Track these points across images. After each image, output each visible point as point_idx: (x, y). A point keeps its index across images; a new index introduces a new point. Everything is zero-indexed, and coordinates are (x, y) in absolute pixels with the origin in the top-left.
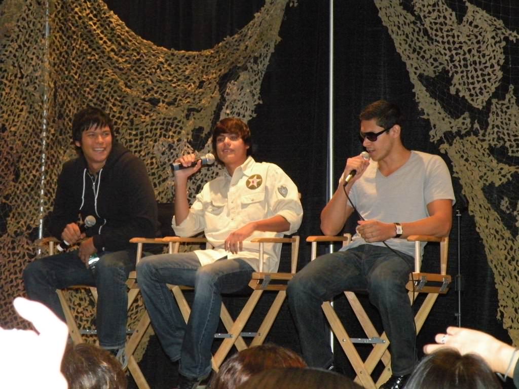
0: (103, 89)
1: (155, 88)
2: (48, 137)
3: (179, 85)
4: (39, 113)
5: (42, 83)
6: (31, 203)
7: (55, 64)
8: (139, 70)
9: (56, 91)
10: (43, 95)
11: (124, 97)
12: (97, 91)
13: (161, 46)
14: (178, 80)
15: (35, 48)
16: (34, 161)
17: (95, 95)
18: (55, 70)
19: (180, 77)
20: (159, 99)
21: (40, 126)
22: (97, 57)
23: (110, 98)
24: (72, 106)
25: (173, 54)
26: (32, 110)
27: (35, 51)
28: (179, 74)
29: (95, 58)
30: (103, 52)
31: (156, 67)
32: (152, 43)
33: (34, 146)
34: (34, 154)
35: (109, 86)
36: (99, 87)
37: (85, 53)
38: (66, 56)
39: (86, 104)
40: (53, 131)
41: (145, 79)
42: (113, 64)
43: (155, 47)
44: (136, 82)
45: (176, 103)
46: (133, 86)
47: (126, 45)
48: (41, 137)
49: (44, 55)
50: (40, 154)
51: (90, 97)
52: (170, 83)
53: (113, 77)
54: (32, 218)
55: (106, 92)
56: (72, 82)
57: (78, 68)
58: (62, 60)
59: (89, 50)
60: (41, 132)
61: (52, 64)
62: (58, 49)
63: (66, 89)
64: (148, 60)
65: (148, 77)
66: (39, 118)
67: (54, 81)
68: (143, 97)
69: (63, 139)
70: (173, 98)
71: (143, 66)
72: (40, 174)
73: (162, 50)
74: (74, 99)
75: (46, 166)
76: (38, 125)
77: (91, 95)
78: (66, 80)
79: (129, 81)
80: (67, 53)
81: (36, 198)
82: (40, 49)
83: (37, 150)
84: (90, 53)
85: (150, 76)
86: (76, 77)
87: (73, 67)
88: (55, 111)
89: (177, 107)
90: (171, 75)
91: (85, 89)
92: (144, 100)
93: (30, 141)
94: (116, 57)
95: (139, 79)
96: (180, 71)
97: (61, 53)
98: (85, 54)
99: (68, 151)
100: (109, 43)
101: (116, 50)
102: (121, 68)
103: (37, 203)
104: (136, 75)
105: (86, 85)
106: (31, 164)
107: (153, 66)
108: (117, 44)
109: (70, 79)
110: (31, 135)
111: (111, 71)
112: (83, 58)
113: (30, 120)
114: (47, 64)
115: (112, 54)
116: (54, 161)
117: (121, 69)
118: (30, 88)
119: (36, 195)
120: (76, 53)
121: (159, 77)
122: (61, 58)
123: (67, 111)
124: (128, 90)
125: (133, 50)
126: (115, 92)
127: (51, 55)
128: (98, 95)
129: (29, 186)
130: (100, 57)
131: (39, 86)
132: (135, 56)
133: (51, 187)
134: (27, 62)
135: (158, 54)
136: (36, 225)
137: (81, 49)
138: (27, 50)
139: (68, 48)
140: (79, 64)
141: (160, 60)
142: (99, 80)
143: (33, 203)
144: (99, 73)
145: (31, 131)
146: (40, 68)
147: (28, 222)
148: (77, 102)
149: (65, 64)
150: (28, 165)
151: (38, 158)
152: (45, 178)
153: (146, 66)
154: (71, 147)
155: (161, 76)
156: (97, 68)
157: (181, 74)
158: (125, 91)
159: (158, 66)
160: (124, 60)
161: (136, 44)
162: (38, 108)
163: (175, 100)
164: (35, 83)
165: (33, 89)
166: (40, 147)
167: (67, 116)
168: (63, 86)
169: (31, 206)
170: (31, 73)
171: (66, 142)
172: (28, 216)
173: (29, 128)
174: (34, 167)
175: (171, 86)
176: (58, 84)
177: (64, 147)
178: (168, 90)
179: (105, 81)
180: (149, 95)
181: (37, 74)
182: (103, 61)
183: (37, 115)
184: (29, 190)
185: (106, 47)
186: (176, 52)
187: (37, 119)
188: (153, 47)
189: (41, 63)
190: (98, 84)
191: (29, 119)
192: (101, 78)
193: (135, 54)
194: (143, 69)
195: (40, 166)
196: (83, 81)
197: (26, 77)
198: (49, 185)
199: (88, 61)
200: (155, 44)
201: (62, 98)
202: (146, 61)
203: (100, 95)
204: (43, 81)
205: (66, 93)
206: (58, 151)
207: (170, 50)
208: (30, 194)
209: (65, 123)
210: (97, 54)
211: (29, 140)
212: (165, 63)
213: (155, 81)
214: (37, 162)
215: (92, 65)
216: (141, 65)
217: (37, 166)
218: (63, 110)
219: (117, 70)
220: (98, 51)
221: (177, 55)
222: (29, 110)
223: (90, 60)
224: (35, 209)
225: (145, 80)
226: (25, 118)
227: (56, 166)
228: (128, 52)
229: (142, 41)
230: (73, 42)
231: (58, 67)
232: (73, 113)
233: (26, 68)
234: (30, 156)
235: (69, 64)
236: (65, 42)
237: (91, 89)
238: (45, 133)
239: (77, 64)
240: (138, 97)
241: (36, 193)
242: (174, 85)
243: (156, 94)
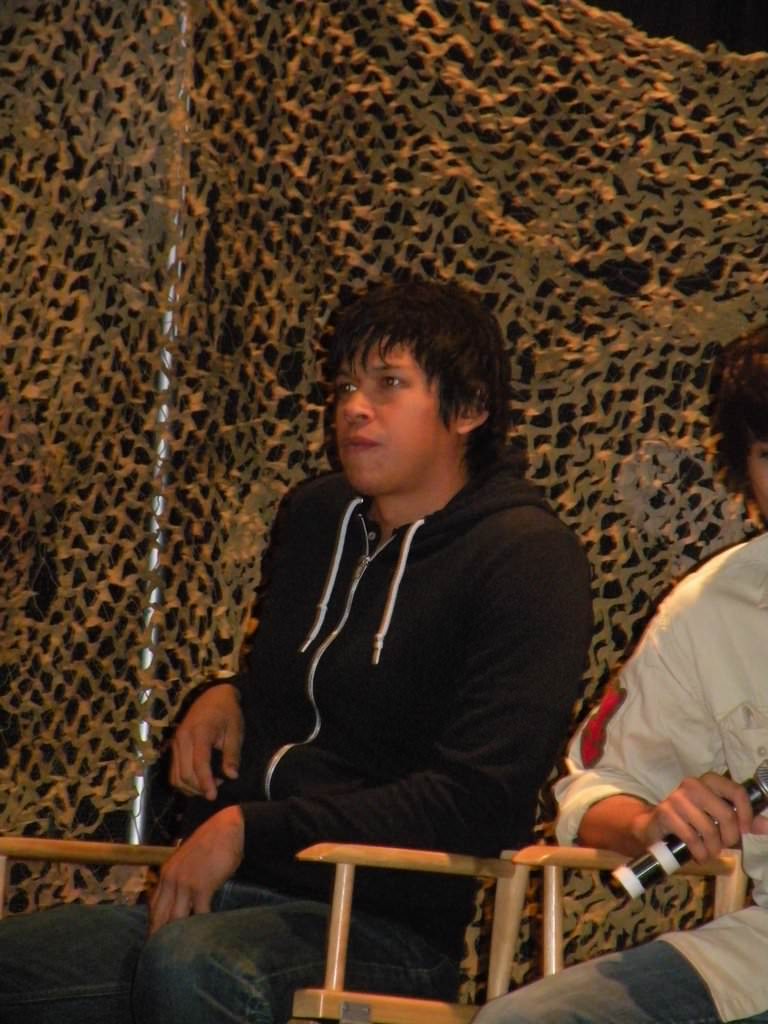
0: (409, 221)
1: (632, 219)
2: (176, 428)
3: (735, 204)
4: (142, 326)
5: (159, 199)
6: (97, 707)
7: (215, 115)
8: (567, 137)
9: (216, 232)
10: (162, 247)
11: (500, 255)
12: (383, 233)
13: (663, 36)
14: (735, 181)
15: (134, 48)
16: (118, 529)
17: (378, 250)
18: (214, 142)
19: (741, 168)
20: (648, 263)
21: (145, 379)
22: (388, 83)
23: (439, 263)
24: (280, 296)
25: (715, 68)
26: (112, 311)
27: (131, 57)
28: (740, 153)
29: (381, 90)
30: (416, 63)
31: (639, 124)
32: (628, 22)
33: (118, 467)
34: (119, 500)
35: (438, 209)
36: (392, 216)
37: (342, 65)
38: (260, 82)
39: (336, 288)
40: (196, 403)
41: (589, 176)
42: (455, 111)
43: (637, 38)
44: (551, 190)
45: (722, 282)
46: (536, 209)
47: (515, 31)
48: (147, 427)
49: (169, 76)
50: (140, 499)
51: (355, 258)
52: (697, 195)
53: (453, 171)
54: (103, 769)
55: (423, 237)
56: (284, 194)
57: (311, 132)
58: (241, 99)
59: (359, 55)
60: (147, 408)
61: (205, 117)
62: (229, 54)
63: (258, 224)
64: (607, 92)
65: (602, 170)
66: (143, 344)
67: (208, 188)
68: (575, 258)
69: (240, 437)
70: (707, 260)
71: (582, 121)
72: (141, 584)
73: (668, 47)
74: (289, 266)
75: (162, 551)
76: (137, 375)
77: (359, 247)
78: (258, 187)
79: (523, 186)
80: (264, 63)
81: (120, 684)
82: (155, 49)
83: (129, 481)
84: (359, 68)
85: (612, 166)
86: (300, 172)
87: (288, 129)
88: (211, 318)
89: (727, 296)
90: (701, 158)
91: (332, 224)
92: (582, 267)
93: (100, 444)
94: (467, 84)
95: (564, 177)
96: (743, 142)
97: (240, 68)
98: (340, 70)
99: (255, 488)
100: (442, 24)
101: (471, 53)
102: (488, 131)
103: (124, 709)
104: (548, 162)
105: (342, 203)
106: (102, 541)
107: (623, 123)
108: (474, 25)
109: (276, 181)
110: (106, 422)
111: (444, 146)
112: (335, 89)
113: (106, 355)
114: (178, 117)
115: (454, 69)
116: (197, 530)
117: (489, 137)
118: (111, 221)
119: (118, 676)
120: (304, 66)
121: (649, 167)
122: (239, 91)
123: (258, 320)
124: (514, 226)
125: (545, 51)
126: (461, 235)
127: (199, 77)
128: (387, 247)
129: (94, 634)
130: (404, 84)
131: (145, 207)
132: (549, 79)
133: (181, 641)
134: (97, 105)
135: (649, 71)
136: (118, 804)
137: (323, 48)
138: (100, 55)
139: (270, 48)
140: (316, 115)
141: (659, 95)
142: (393, 185)
143: (109, 704)
144: (395, 153)
145: (105, 400)
146: (152, 129)
147: (84, 790)
148: (299, 278)
149: (258, 118)
150: (93, 545)
151: (133, 514)
152: (162, 601)
153: (598, 124)
154: (270, 470)
155: (660, 166)
156: (390, 132)
157: (747, 156)
158: (499, 234)
159: (650, 120)
160: (501, 97)
161: (558, 24)
162: (137, 305)
163: (716, 266)
164: (130, 196)
165: (119, 224)
166: (142, 469)
167: (259, 337)
168: (243, 207)
169: (100, 717)
170: (115, 152)
171: (251, 446)
172: (85, 760)
173: (98, 388)
174: (117, 551)
175: (699, 205)
176: (225, 201)
177: (241, 469)
178: (687, 225)
179: (416, 191)
180: (605, 246)
181: (141, 158)
182: (414, 100)
183: (134, 332)
184: (92, 649)
185: (427, 40)
186: (729, 58)
187: (133, 350)
188: (630, 40)
189: (155, 114)
190: (390, 200)
191: (100, 349)
192: (402, 176)
193: (550, 70)
194: (584, 135)
195: (143, 550)
196: (330, 187)
197: (93, 172)
198: (176, 630)
199: (352, 101)
200: (639, 25)
201: (237, 263)
202: (599, 97)
203: (397, 247)
204: (164, 188)
205: (258, 242)
206: (217, 486)
207: (703, 49)
208: (94, 667)
209: (250, 370)
210: (392, 70)
211: (98, 436)
212: (679, 108)
213: (630, 184)
214: (127, 533)
215: (369, 118)
216: (574, 116)
217: (129, 545)
218: (241, 310)
219: (471, 141)
220: (396, 57)
221: (735, 68)
222: (101, 309)
223: (360, 96)
224: (113, 731)
225: (588, 183)
226: (86, 345)
227: (207, 550)
228: (518, 62)
229: (584, 14)
230: (290, 18)
231: (227, 128)
232: (284, 324)
233: (93, 132)
234: (100, 505)
235: (272, 116)
236: (259, 18)
237: (362, 224)
238: (165, 408)
239: (304, 115)
240: (559, 256)
241: (119, 664)
242: (712, 204)
243: (634, 242)
